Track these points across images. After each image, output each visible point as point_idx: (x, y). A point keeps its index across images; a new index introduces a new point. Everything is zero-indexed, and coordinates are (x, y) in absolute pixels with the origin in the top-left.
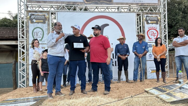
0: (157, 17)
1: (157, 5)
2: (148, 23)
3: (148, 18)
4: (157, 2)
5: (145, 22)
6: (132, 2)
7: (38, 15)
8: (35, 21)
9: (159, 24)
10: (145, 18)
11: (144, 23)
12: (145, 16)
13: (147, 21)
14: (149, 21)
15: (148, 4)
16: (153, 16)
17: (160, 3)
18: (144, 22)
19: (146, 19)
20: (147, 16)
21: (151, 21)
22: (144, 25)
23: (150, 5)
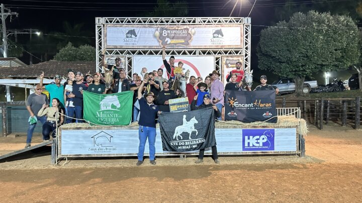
0: (239, 60)
1: (239, 47)
2: (228, 67)
3: (228, 62)
4: (239, 44)
5: (225, 66)
6: (211, 45)
10: (224, 62)
12: (225, 59)
13: (226, 64)
14: (229, 65)
15: (229, 46)
16: (235, 59)
17: (242, 45)
18: (223, 66)
19: (226, 62)
20: (227, 60)
21: (231, 64)
22: (224, 69)
23: (231, 47)
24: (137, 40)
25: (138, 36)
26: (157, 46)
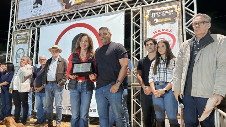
0: (173, 9)
2: (153, 24)
3: (153, 15)
5: (148, 23)
7: (22, 35)
8: (19, 41)
9: (177, 21)
11: (146, 26)
12: (148, 11)
13: (151, 20)
16: (165, 8)
18: (146, 23)
19: (150, 16)
22: (146, 27)
24: (42, 9)
25: (43, 5)
26: (60, 12)
